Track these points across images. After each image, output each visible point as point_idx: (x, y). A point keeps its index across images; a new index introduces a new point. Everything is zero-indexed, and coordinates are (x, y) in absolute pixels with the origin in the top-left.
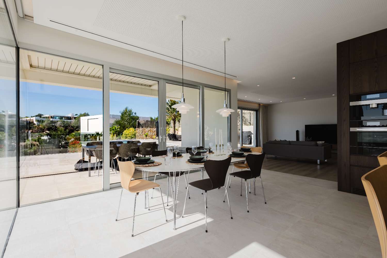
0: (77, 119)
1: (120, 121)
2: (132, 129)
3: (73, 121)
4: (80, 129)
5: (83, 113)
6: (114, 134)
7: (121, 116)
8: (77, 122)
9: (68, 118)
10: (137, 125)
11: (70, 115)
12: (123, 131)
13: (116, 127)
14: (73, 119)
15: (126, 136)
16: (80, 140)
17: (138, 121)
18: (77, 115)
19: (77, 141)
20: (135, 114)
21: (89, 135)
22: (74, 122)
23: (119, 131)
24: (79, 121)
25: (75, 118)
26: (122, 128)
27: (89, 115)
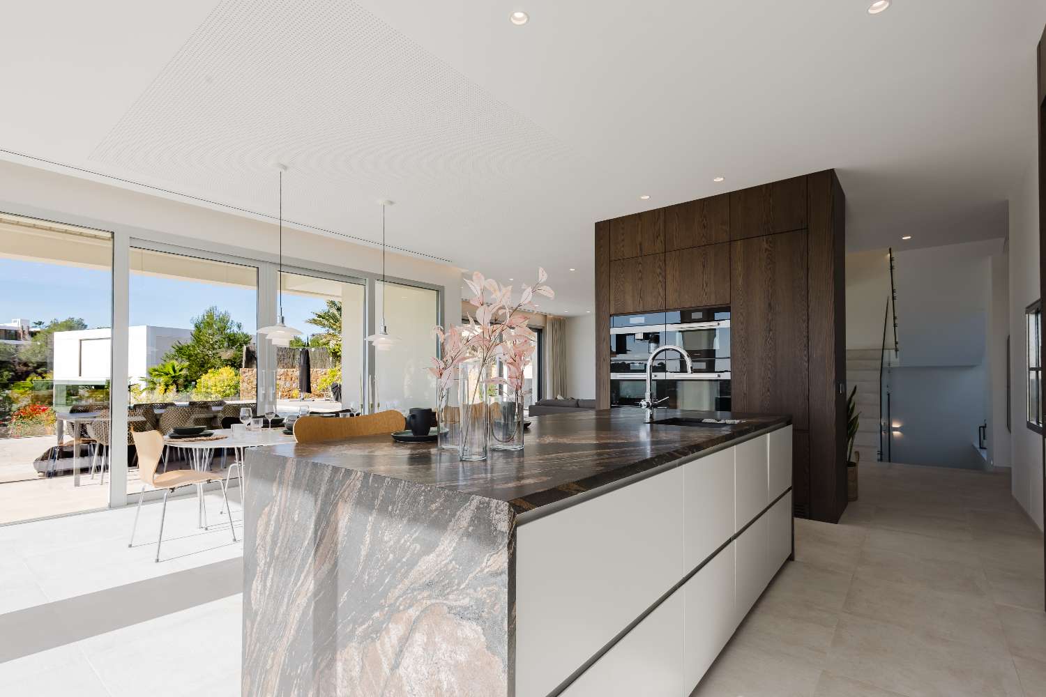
0: (43, 335)
1: (192, 349)
2: (227, 373)
3: (26, 343)
4: (52, 369)
5: (62, 319)
6: (167, 386)
7: (193, 333)
8: (41, 347)
9: (6, 335)
10: (244, 358)
11: (14, 325)
12: (199, 377)
13: (176, 363)
14: (27, 337)
15: (209, 390)
16: (51, 404)
17: (248, 349)
18: (40, 323)
19: (42, 406)
20: (239, 327)
21: (86, 386)
22: (28, 347)
23: (186, 377)
24: (49, 343)
25: (33, 334)
26: (195, 368)
27: (84, 327)
